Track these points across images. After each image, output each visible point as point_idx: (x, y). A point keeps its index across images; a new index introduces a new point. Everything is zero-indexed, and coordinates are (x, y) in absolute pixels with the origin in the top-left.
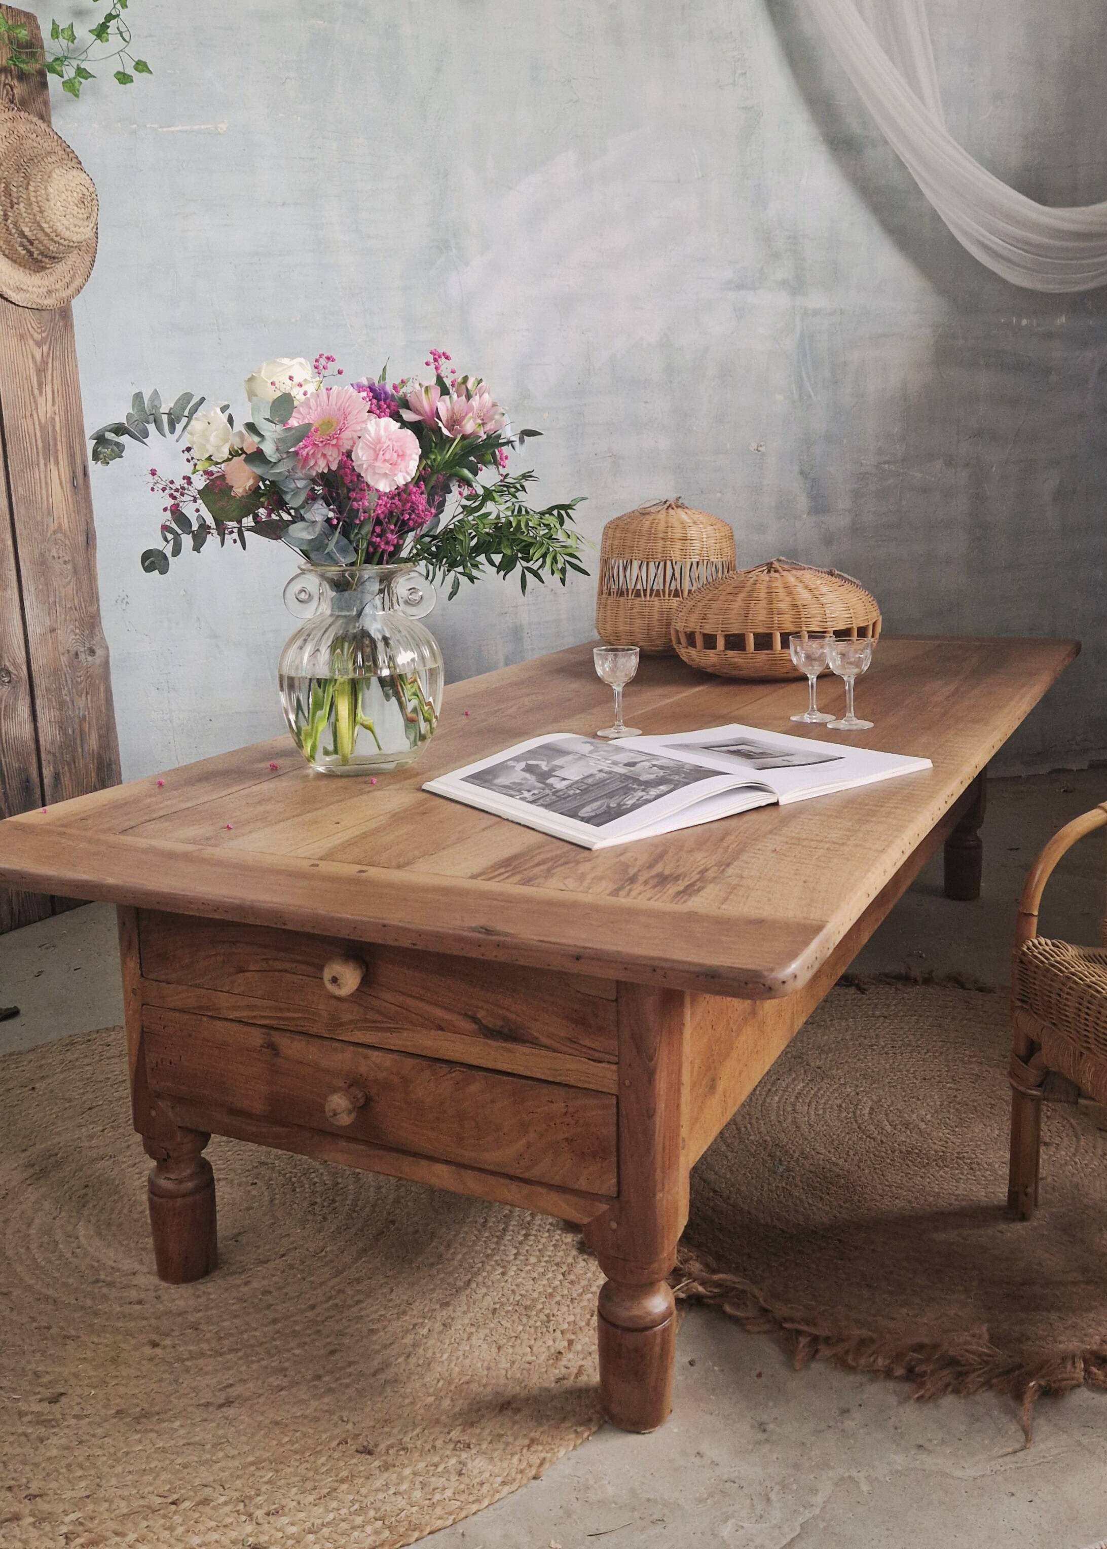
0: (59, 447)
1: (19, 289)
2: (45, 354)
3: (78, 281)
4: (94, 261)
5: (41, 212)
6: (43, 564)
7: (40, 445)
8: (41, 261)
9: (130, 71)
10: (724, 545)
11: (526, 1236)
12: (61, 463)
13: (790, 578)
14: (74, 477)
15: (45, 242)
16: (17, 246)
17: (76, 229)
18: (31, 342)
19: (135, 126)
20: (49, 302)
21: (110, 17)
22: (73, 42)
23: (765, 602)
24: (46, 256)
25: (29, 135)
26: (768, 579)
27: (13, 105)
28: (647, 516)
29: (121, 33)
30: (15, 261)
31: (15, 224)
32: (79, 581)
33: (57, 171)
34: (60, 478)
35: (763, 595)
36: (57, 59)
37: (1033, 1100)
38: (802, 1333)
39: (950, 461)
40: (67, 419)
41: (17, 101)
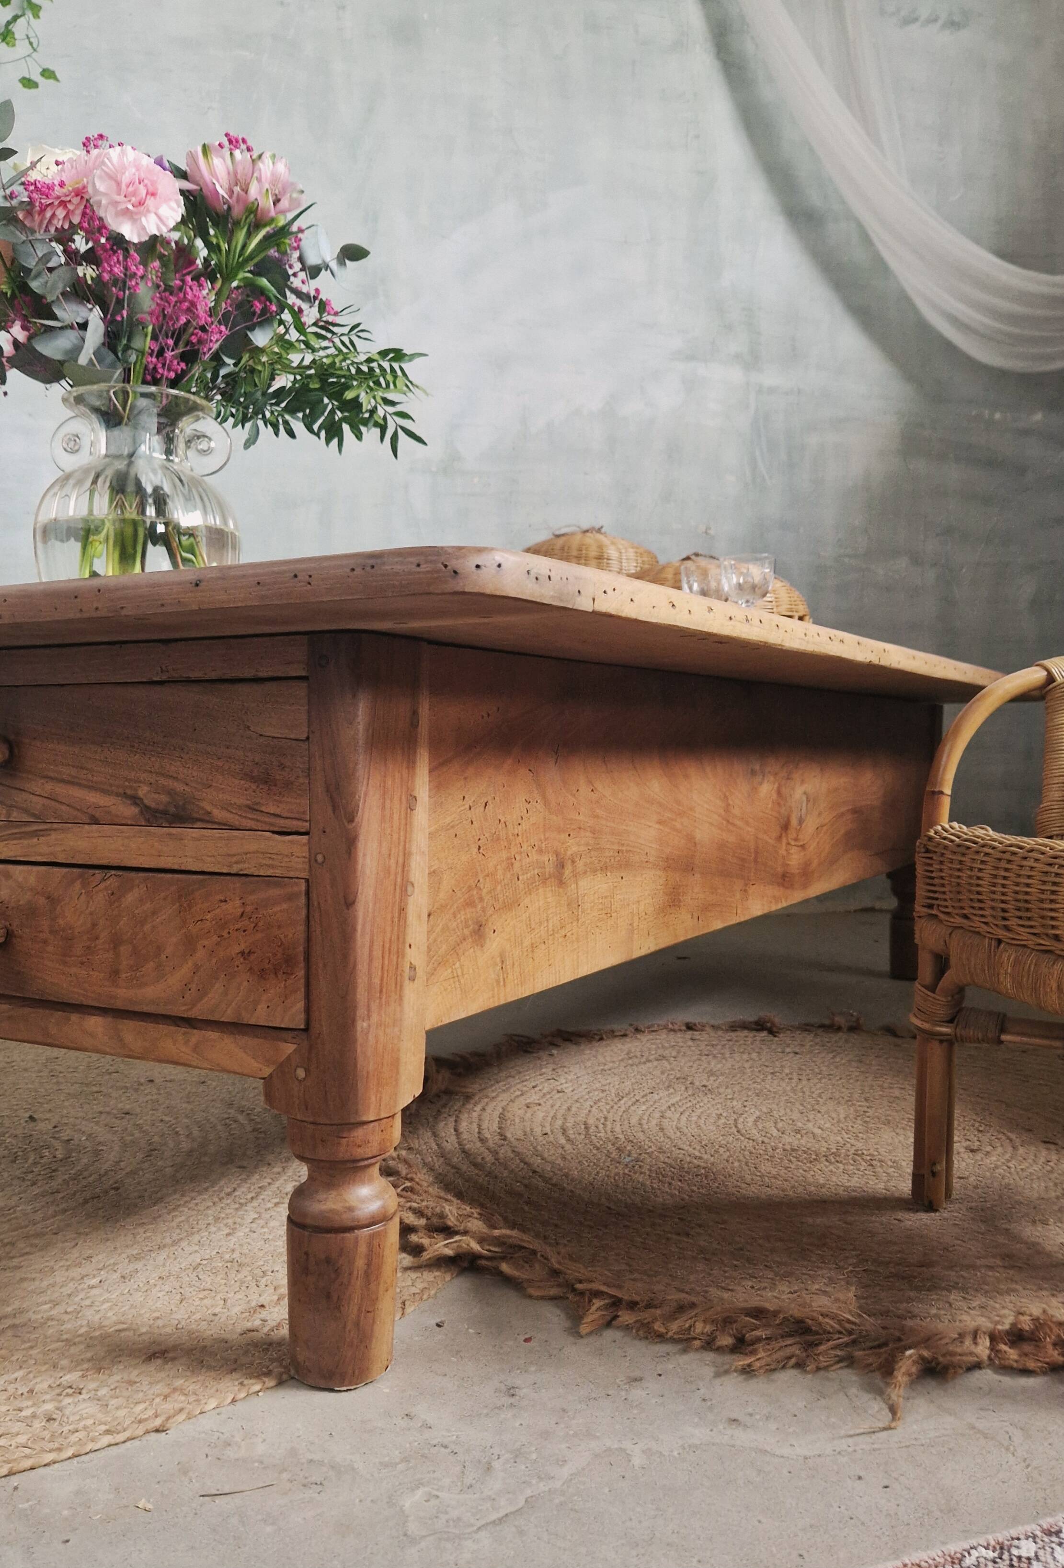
9: (36, 77)
29: (29, 40)
37: (941, 1041)
38: (597, 1294)
39: (916, 560)
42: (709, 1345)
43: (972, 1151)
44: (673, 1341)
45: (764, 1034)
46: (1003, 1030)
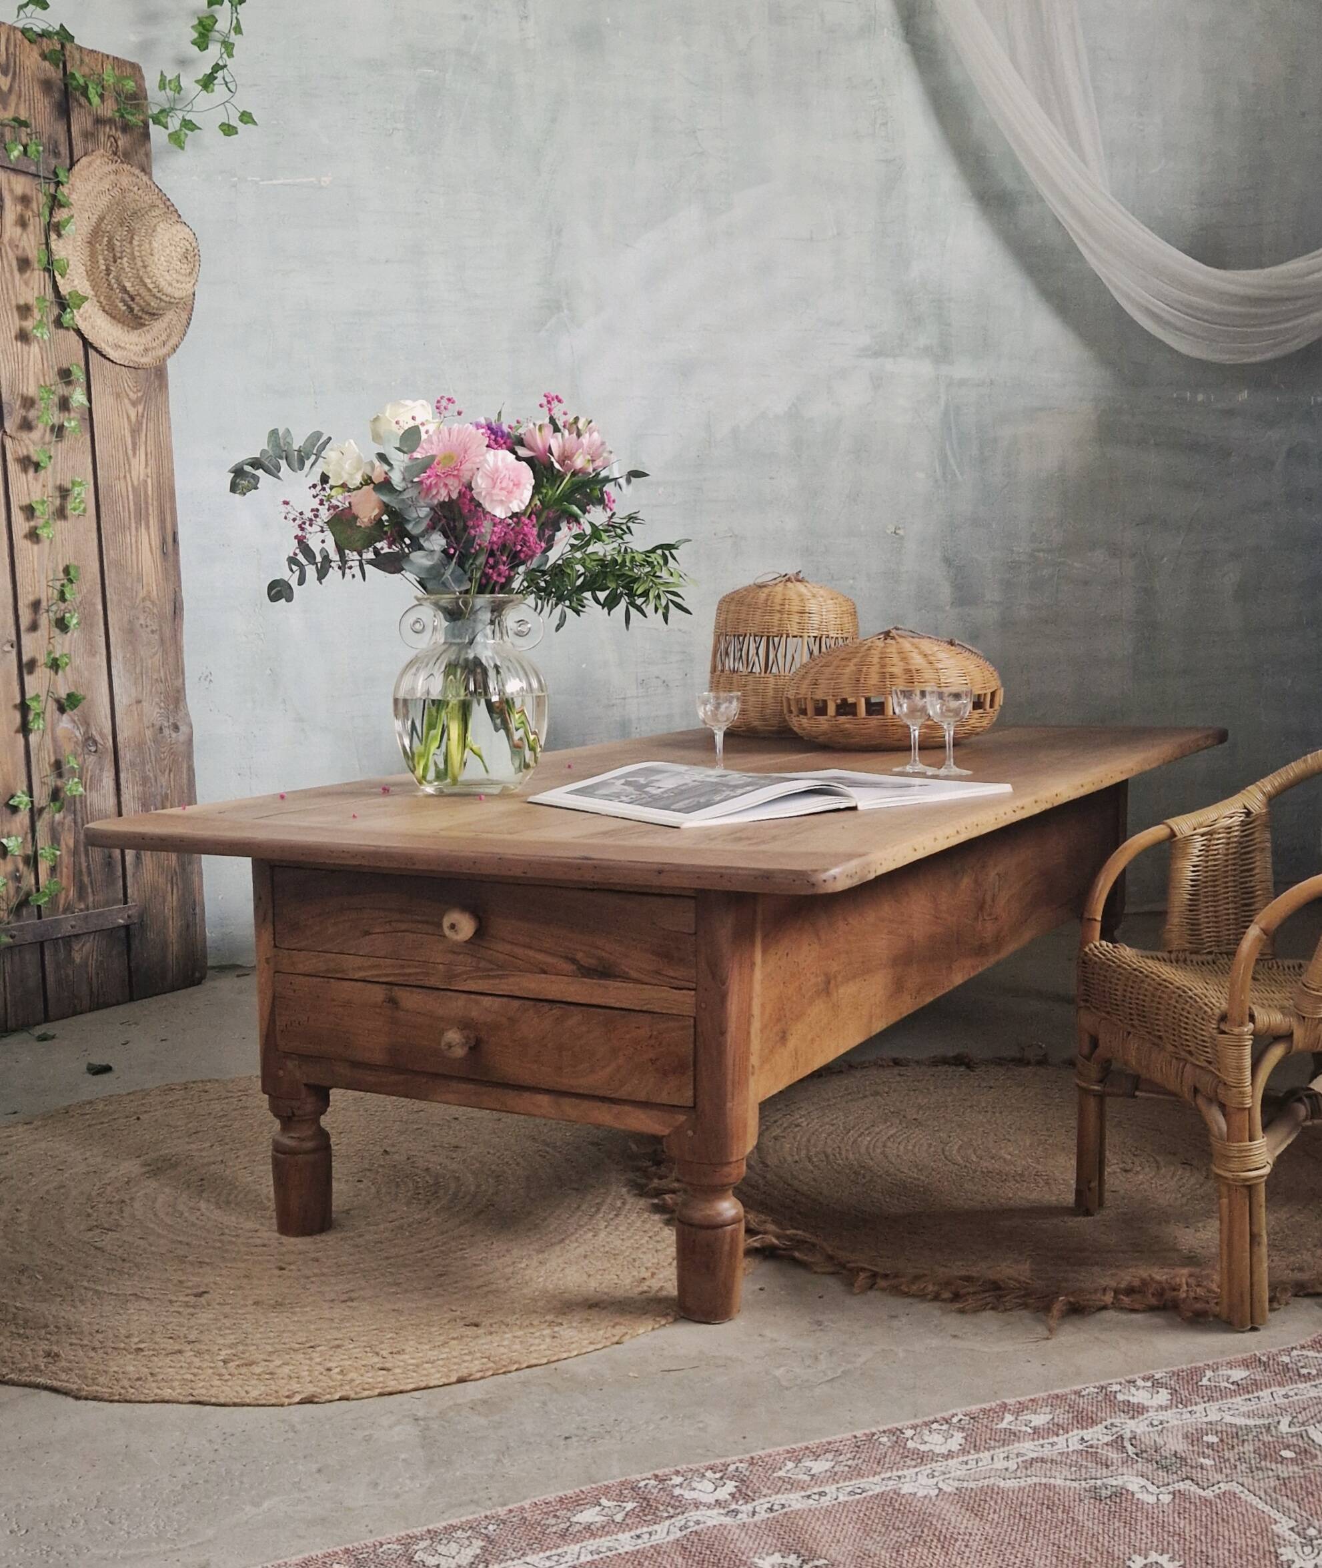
0: (151, 512)
1: (117, 347)
2: (140, 414)
3: (174, 340)
4: (190, 319)
5: (145, 267)
6: (131, 631)
7: (132, 509)
8: (141, 318)
9: (235, 122)
10: (846, 620)
11: (616, 1215)
12: (152, 527)
13: (906, 645)
14: (164, 543)
15: (147, 298)
16: (117, 301)
17: (178, 285)
18: (126, 401)
19: (235, 179)
20: (145, 360)
21: (217, 68)
22: (179, 93)
23: (878, 666)
24: (147, 313)
25: (131, 188)
26: (882, 645)
27: (116, 158)
28: (764, 589)
29: (226, 83)
30: (114, 318)
31: (117, 279)
32: (165, 652)
33: (162, 226)
34: (150, 544)
35: (876, 660)
36: (162, 111)
37: (1094, 1095)
38: (863, 1269)
39: (1114, 551)
40: (159, 482)
41: (120, 153)
42: (936, 1298)
43: (1126, 1171)
44: (914, 1296)
45: (962, 1069)
46: (1137, 1089)
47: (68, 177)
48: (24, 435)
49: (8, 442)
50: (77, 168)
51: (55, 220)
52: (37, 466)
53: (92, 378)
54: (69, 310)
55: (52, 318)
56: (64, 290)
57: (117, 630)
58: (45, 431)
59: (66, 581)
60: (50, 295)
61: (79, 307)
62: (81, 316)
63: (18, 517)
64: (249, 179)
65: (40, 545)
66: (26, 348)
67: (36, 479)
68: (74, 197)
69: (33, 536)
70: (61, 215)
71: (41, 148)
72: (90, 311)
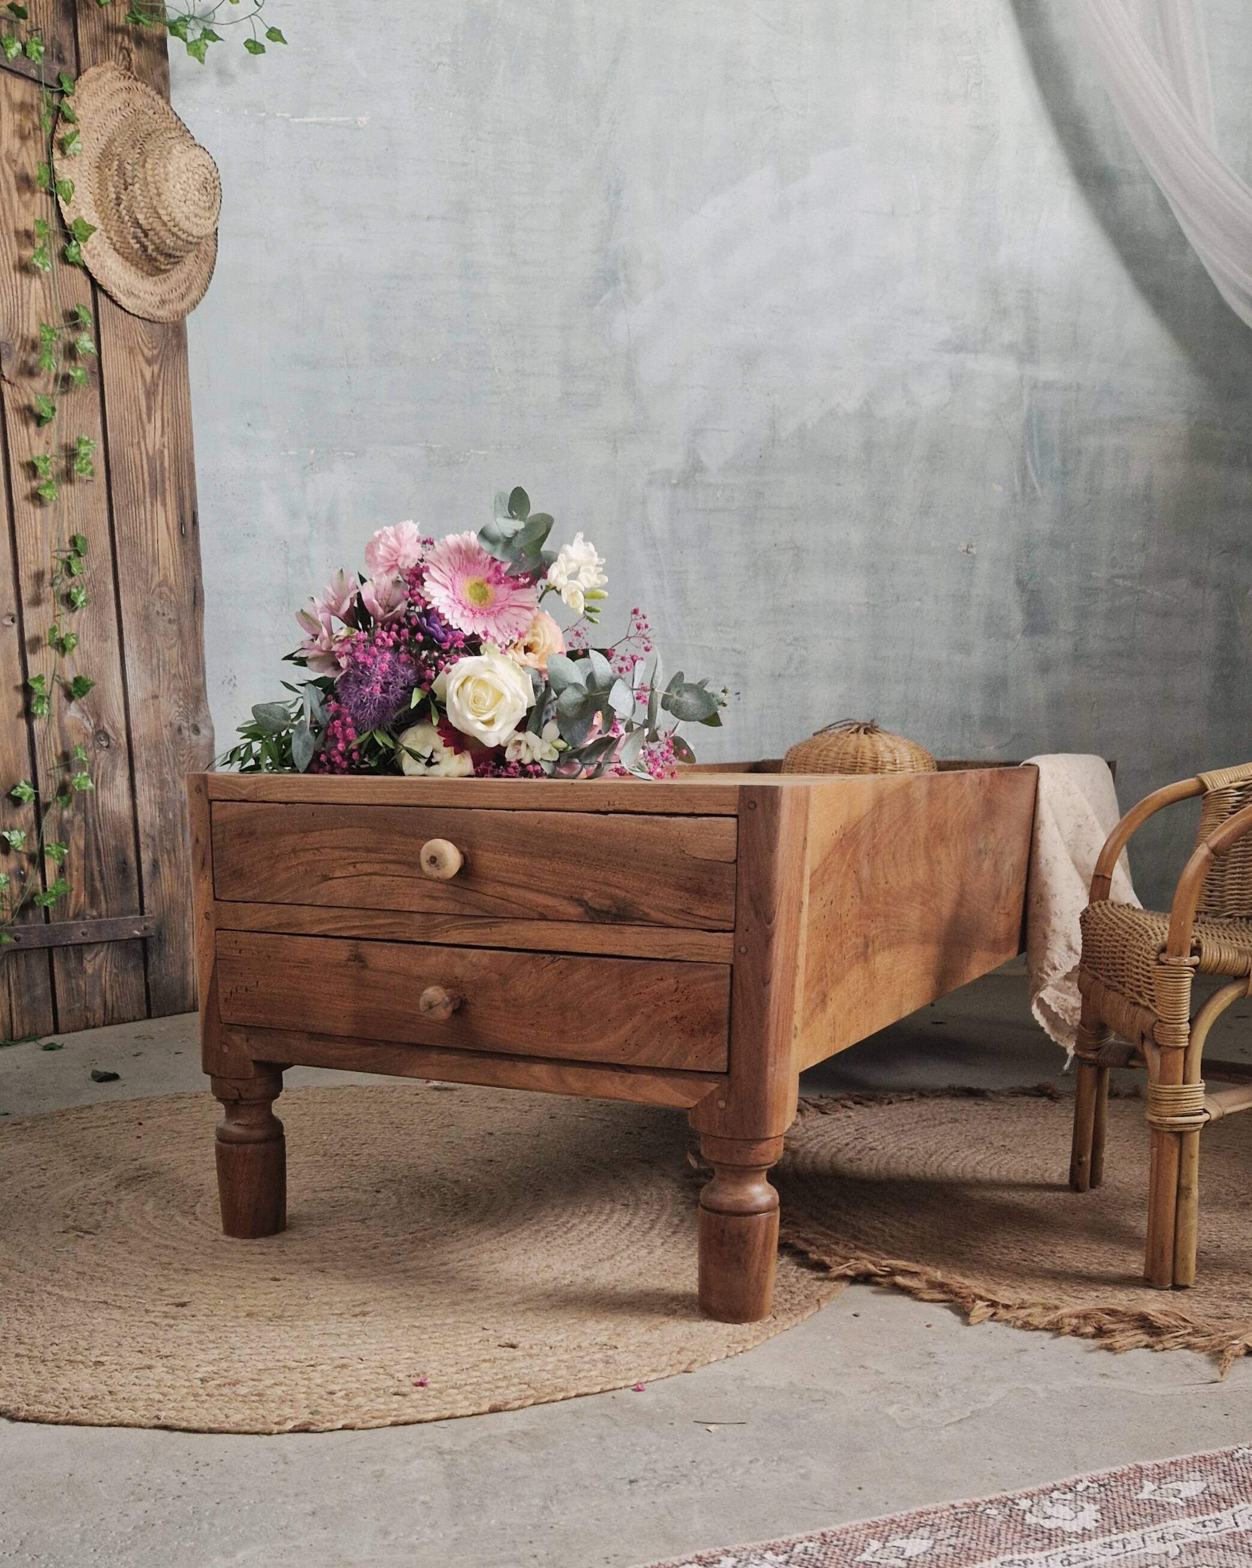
0: (167, 486)
1: (130, 294)
2: (155, 374)
3: (194, 294)
4: (212, 273)
6: (146, 618)
7: (147, 480)
8: (156, 260)
9: (262, 39)
12: (169, 504)
14: (182, 524)
15: (162, 233)
16: (129, 237)
18: (141, 358)
19: (264, 114)
20: (162, 313)
24: (164, 254)
25: (146, 110)
27: (129, 73)
30: (127, 259)
31: (129, 209)
32: (184, 646)
34: (167, 523)
36: (181, 19)
40: (176, 455)
41: (133, 68)
47: (73, 88)
48: (25, 382)
49: (6, 388)
50: (84, 78)
51: (59, 136)
52: (40, 420)
53: (101, 326)
54: (74, 243)
55: (55, 250)
56: (68, 220)
57: (130, 614)
58: (49, 381)
59: (72, 554)
60: (54, 225)
61: (86, 240)
62: (89, 252)
63: (18, 476)
64: (278, 115)
65: (44, 509)
66: (26, 281)
67: (39, 435)
68: (80, 113)
69: (36, 498)
70: (64, 131)
71: (42, 49)
72: (99, 248)
